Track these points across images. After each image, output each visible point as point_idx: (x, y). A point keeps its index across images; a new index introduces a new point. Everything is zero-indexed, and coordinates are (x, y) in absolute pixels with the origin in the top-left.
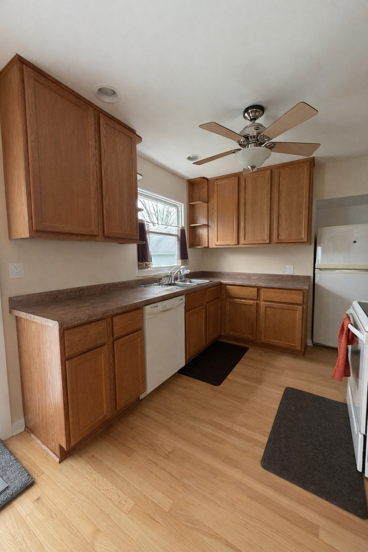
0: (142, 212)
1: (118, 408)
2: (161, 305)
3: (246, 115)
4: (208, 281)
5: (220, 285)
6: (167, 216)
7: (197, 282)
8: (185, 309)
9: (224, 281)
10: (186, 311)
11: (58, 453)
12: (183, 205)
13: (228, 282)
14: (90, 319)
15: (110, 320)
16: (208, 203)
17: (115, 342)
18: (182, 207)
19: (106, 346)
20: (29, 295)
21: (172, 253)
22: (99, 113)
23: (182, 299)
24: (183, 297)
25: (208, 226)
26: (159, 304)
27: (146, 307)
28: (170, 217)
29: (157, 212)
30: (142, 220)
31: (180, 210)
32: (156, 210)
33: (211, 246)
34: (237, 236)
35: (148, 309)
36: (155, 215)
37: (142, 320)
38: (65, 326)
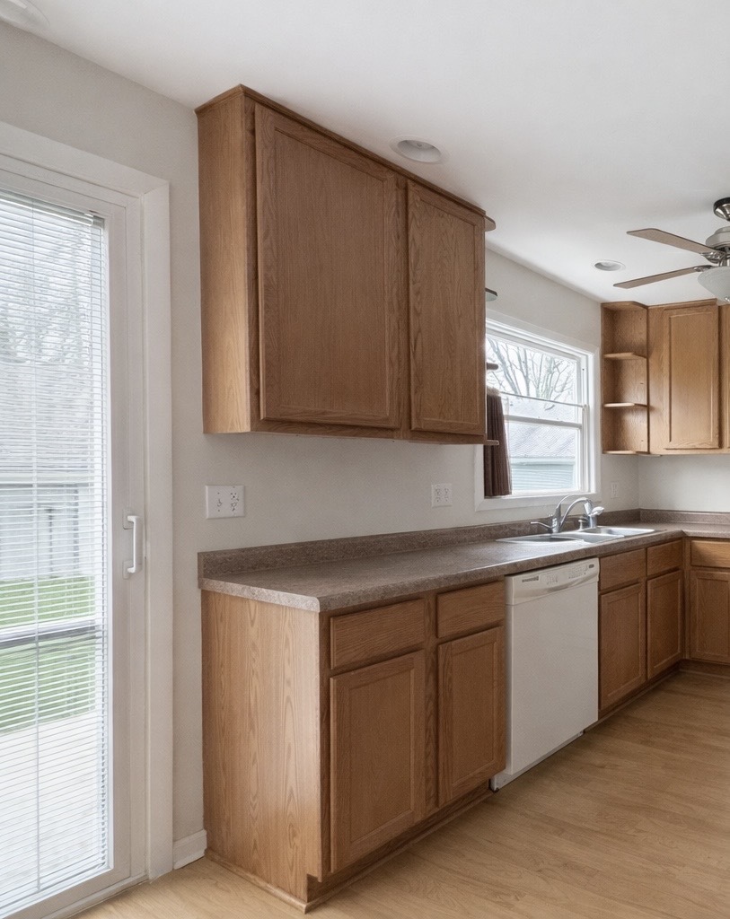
0: (495, 371)
1: (442, 801)
2: (545, 578)
3: (718, 210)
4: (652, 530)
5: (682, 539)
6: (550, 372)
7: (622, 533)
8: (599, 589)
9: (690, 531)
10: (602, 592)
11: (303, 892)
12: (591, 356)
13: (697, 531)
14: (387, 597)
15: (432, 600)
16: (647, 358)
17: (441, 647)
18: (590, 361)
19: (422, 652)
20: (243, 550)
21: (563, 460)
22: (407, 182)
23: (592, 566)
24: (595, 562)
25: (648, 408)
26: (539, 574)
27: (513, 578)
28: (556, 374)
29: (526, 363)
30: (494, 391)
31: (583, 366)
32: (523, 359)
33: (655, 450)
34: (717, 431)
35: (516, 582)
36: (521, 370)
37: (503, 605)
38: (334, 607)
